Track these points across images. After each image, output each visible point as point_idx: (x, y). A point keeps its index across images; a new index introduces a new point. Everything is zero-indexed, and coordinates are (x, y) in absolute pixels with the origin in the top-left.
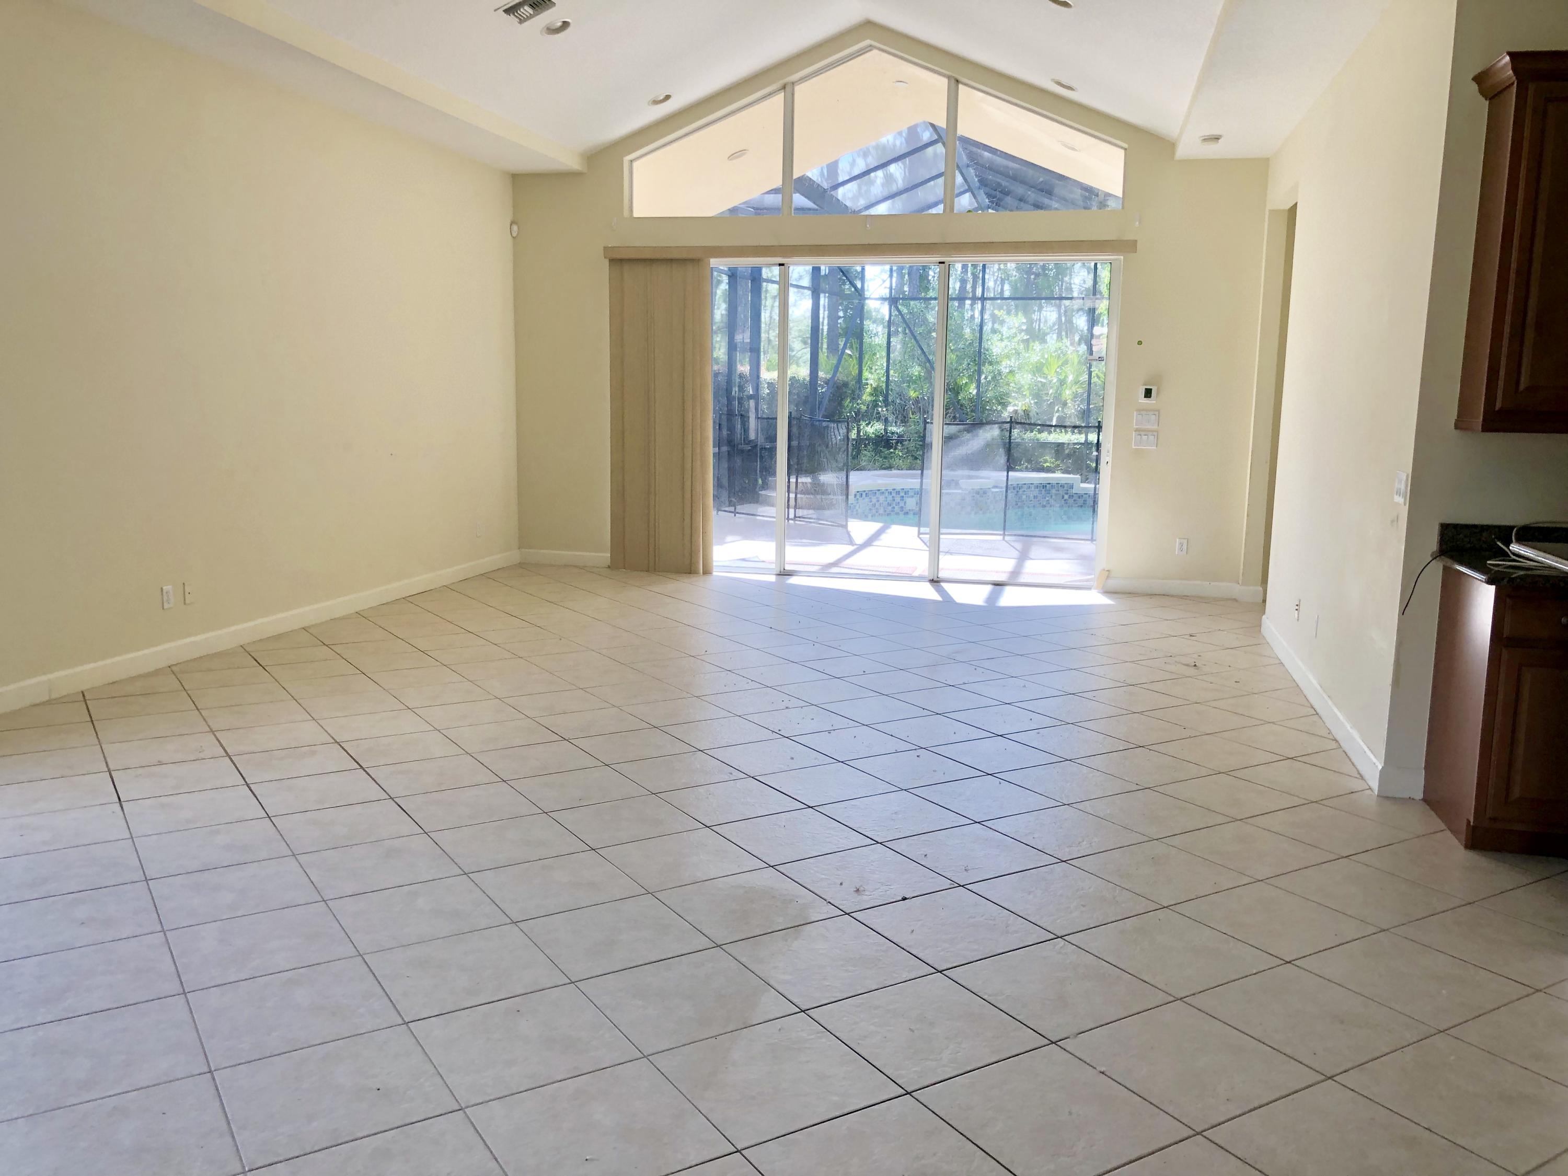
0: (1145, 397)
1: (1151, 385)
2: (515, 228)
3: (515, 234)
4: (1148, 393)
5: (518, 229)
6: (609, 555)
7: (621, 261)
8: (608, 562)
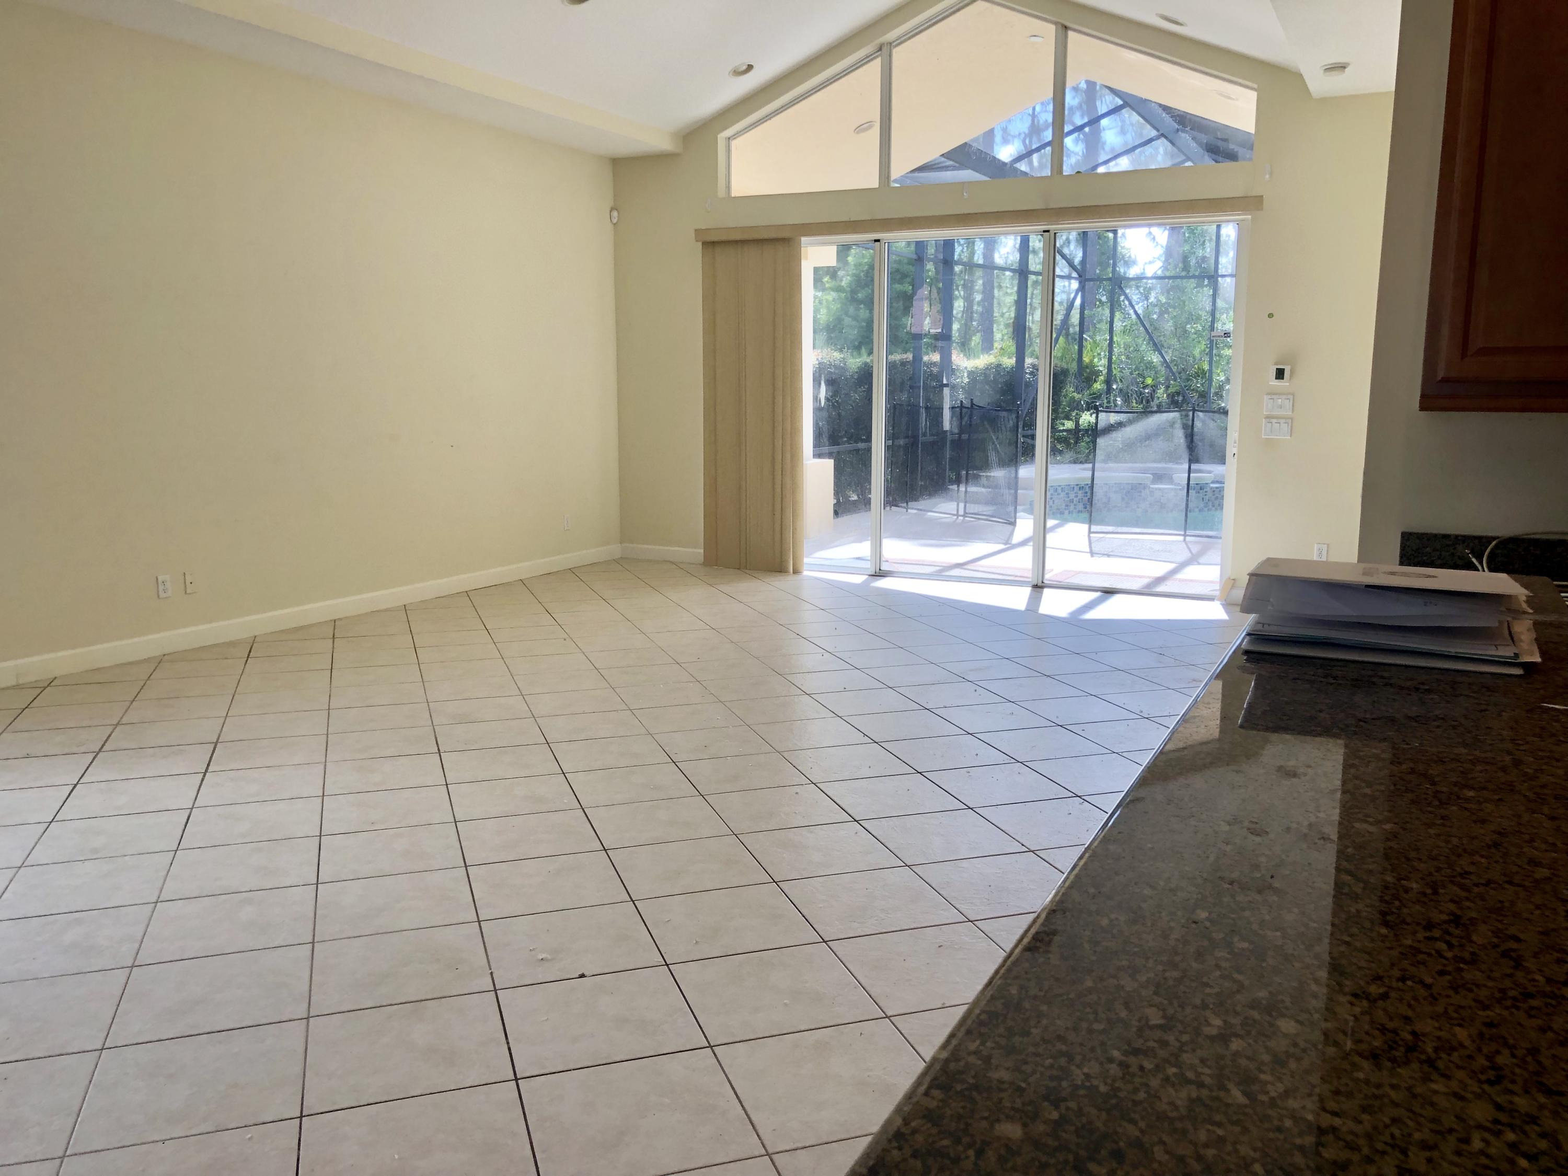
0: (1276, 378)
1: (1283, 365)
2: (615, 214)
3: (615, 221)
4: (1280, 374)
5: (618, 214)
6: (702, 551)
7: (713, 244)
8: (701, 559)
